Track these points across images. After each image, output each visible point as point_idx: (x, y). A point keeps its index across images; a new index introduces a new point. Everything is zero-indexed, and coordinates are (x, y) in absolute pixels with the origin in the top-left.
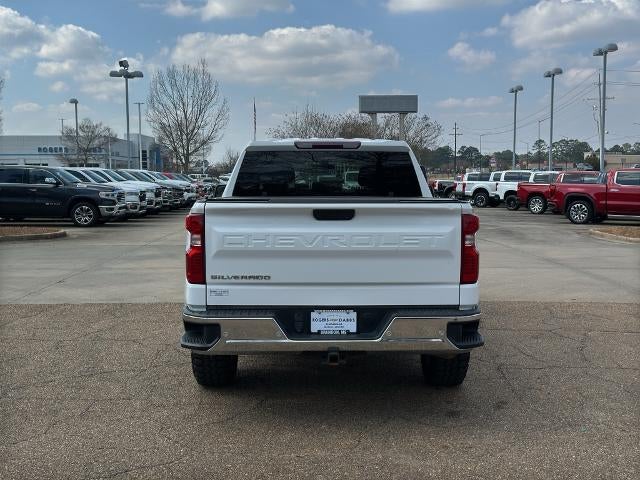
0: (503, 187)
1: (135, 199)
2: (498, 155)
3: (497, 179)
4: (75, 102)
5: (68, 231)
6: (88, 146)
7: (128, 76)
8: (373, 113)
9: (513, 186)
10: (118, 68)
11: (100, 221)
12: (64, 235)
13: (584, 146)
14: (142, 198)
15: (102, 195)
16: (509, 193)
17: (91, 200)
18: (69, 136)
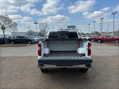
0: (88, 38)
1: (37, 40)
2: (86, 33)
3: (87, 37)
4: (29, 27)
5: (27, 45)
6: (31, 33)
7: (36, 24)
8: (69, 28)
9: (89, 38)
10: (35, 23)
11: (32, 43)
12: (26, 45)
13: (98, 32)
14: (38, 40)
15: (32, 40)
16: (89, 39)
17: (31, 40)
18: (28, 32)
